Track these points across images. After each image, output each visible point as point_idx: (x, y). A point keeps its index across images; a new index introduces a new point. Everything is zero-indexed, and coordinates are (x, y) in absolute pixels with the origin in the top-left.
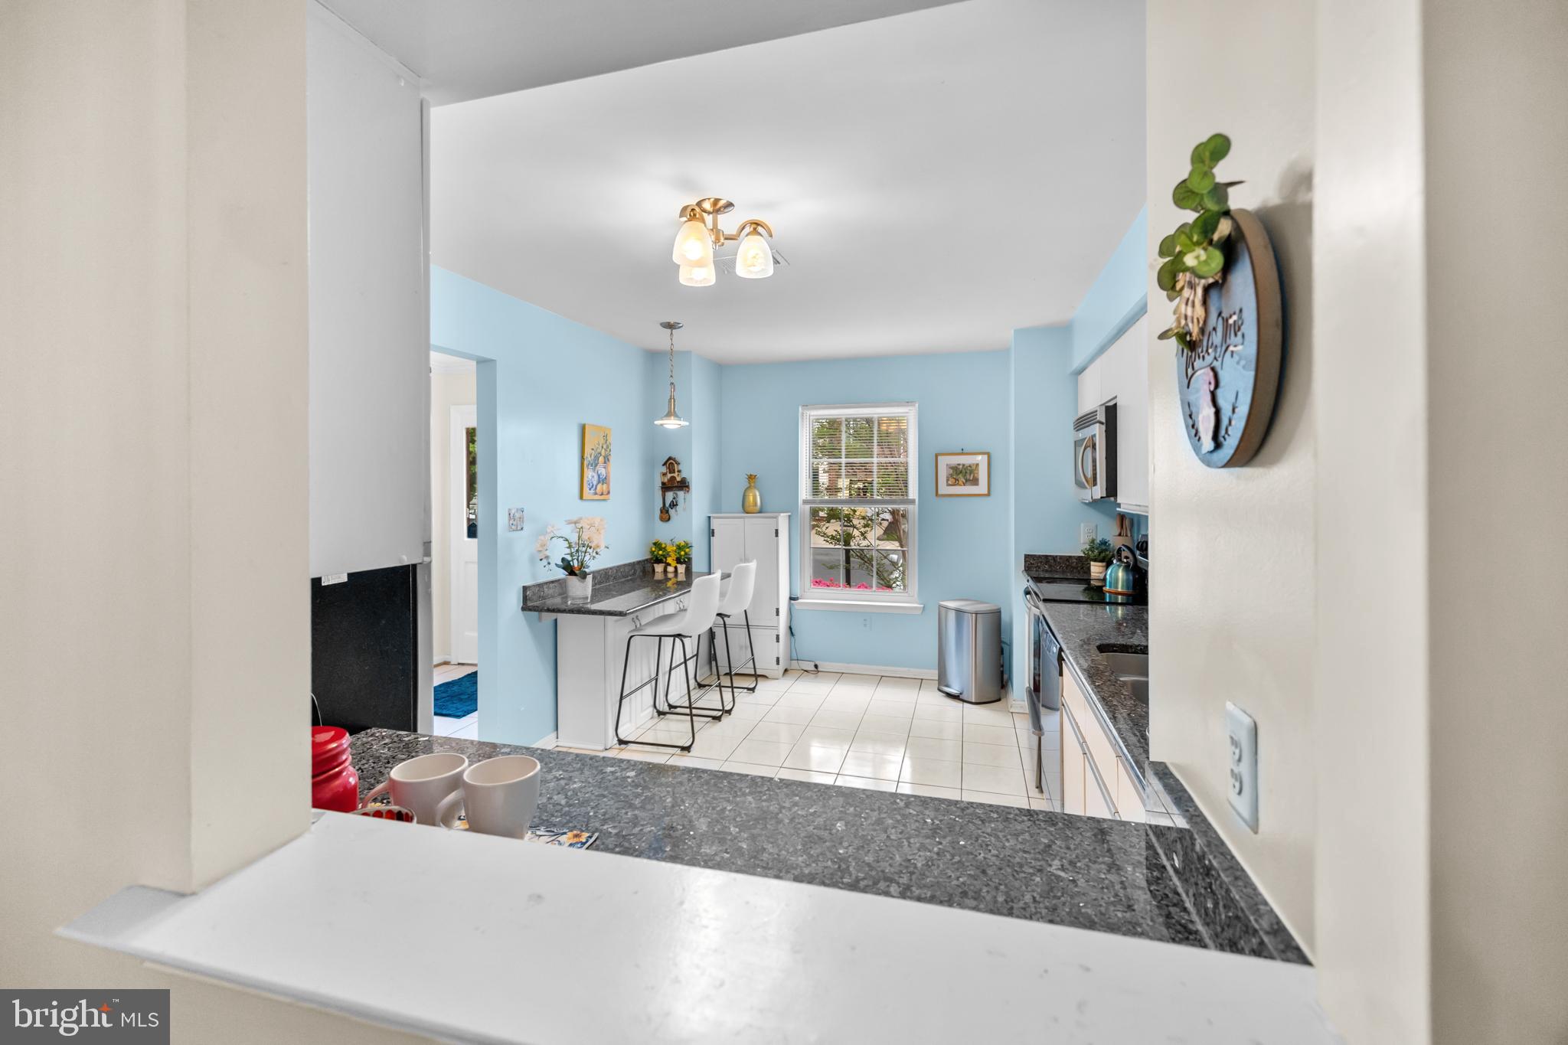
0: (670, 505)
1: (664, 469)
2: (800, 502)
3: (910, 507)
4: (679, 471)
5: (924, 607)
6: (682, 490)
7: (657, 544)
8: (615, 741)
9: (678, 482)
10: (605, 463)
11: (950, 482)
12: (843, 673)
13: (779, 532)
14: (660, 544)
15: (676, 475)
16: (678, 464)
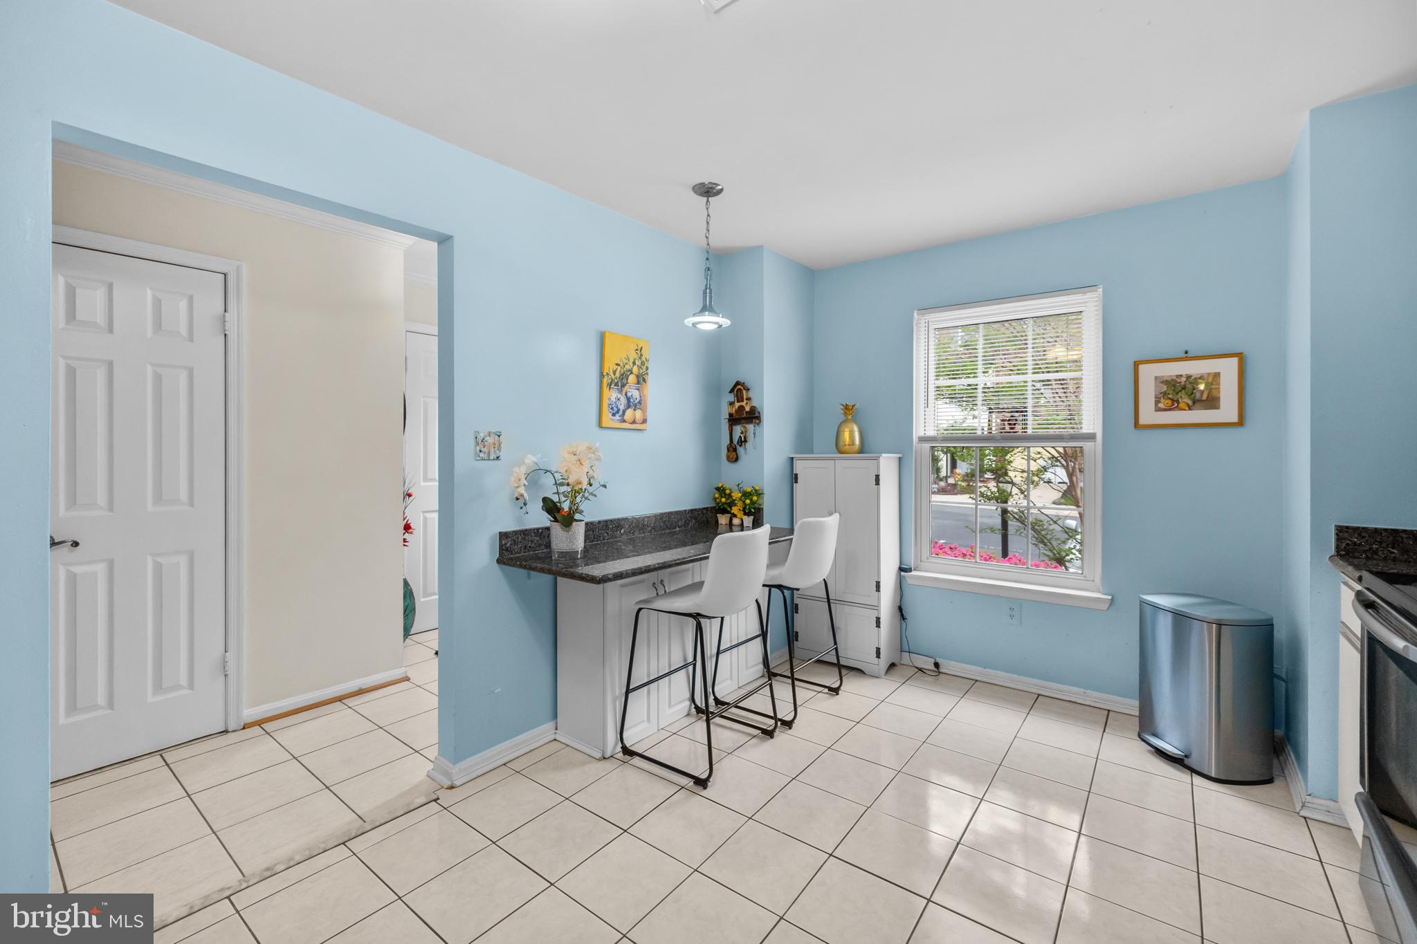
0: (738, 443)
1: (732, 398)
2: (915, 439)
3: (1087, 446)
4: (749, 399)
5: (1112, 600)
6: (751, 422)
7: (721, 490)
8: (619, 748)
9: (746, 412)
10: (638, 383)
11: (1161, 405)
12: (977, 681)
13: (881, 478)
14: (724, 490)
15: (743, 404)
16: (748, 390)
